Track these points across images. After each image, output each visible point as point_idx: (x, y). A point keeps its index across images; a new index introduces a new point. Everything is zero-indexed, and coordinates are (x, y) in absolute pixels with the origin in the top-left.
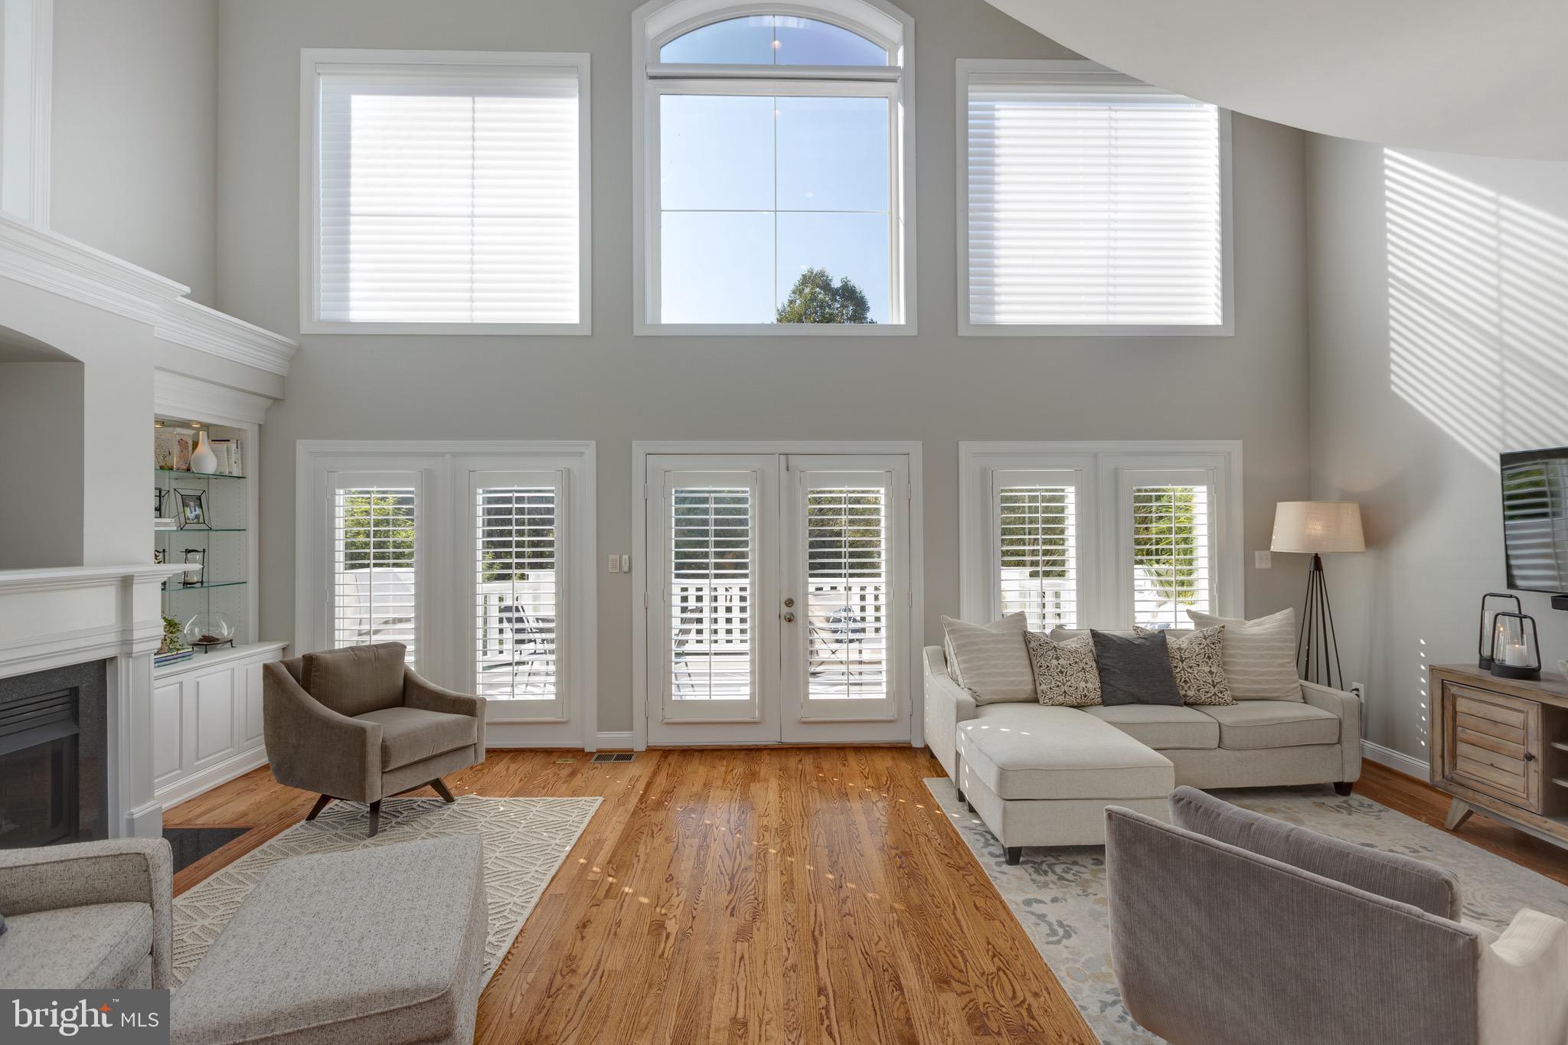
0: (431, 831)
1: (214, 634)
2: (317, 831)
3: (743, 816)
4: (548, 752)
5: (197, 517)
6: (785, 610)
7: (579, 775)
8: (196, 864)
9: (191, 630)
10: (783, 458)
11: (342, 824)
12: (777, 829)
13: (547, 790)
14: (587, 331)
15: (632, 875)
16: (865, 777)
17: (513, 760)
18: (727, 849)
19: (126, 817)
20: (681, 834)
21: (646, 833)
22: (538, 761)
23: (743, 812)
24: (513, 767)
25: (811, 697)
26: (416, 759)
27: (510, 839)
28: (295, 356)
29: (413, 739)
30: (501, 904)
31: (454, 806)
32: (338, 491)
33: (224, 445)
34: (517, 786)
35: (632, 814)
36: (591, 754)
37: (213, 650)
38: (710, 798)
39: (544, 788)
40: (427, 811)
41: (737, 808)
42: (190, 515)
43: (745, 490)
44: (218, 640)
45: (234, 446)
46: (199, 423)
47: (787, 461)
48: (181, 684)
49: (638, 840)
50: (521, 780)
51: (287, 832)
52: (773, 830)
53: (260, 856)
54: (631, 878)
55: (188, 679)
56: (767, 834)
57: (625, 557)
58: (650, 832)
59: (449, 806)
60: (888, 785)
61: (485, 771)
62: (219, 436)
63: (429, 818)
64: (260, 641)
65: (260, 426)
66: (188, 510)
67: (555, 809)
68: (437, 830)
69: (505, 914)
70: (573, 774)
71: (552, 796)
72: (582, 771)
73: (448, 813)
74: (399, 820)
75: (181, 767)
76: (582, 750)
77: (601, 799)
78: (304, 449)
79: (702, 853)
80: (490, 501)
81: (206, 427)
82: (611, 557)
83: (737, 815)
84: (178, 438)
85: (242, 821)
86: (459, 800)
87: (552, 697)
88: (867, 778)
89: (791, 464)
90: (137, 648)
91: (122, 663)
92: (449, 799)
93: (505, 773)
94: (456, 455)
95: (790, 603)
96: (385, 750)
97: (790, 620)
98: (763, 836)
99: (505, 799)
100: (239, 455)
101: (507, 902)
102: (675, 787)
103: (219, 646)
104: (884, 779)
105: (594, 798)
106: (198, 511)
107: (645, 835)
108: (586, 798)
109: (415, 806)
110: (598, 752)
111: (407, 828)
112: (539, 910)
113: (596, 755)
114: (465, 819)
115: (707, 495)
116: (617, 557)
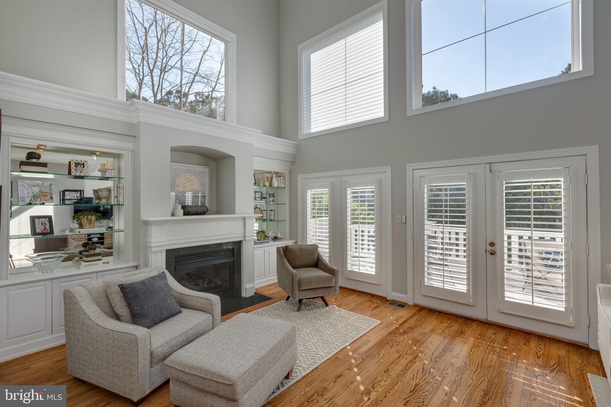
0: (315, 315)
1: (277, 236)
2: (286, 305)
3: (443, 353)
4: (372, 295)
5: (273, 200)
6: (489, 248)
7: (379, 309)
8: (254, 306)
9: (271, 234)
10: (488, 165)
11: (293, 304)
12: (458, 367)
13: (362, 311)
14: (387, 119)
15: (372, 362)
16: (538, 356)
17: (358, 295)
18: (423, 368)
19: (245, 287)
20: (405, 351)
21: (390, 344)
22: (367, 298)
23: (444, 351)
24: (356, 298)
25: (506, 299)
26: (310, 288)
27: (337, 328)
28: (298, 148)
29: (310, 280)
30: (317, 353)
31: (327, 308)
32: (308, 191)
33: (280, 178)
34: (353, 306)
35: (389, 333)
36: (389, 300)
37: (277, 241)
38: (431, 338)
39: (362, 310)
40: (319, 307)
41: (442, 348)
42: (271, 200)
43: (463, 184)
44: (278, 238)
45: (282, 178)
46: (273, 172)
47: (490, 167)
48: (264, 250)
49: (384, 346)
50: (356, 305)
51: (279, 303)
52: (455, 367)
53: (268, 308)
54: (371, 363)
55: (267, 249)
56: (450, 368)
57: (404, 216)
58: (392, 345)
59: (325, 308)
60: (553, 368)
61: (346, 298)
62: (278, 175)
63: (317, 310)
64: (290, 239)
65: (290, 171)
66: (270, 198)
67: (360, 320)
68: (317, 316)
69: (316, 358)
70: (376, 308)
71: (363, 315)
72: (380, 307)
73: (324, 310)
74: (309, 308)
75: (264, 275)
76: (386, 298)
77: (380, 322)
78: (300, 177)
79: (410, 364)
80: (353, 193)
81: (275, 172)
82: (398, 216)
83: (440, 351)
84: (266, 177)
85: (273, 295)
86: (330, 306)
87: (374, 273)
88: (538, 358)
89: (492, 169)
90: (247, 239)
91: (244, 242)
92: (327, 305)
93: (352, 300)
94: (341, 176)
95: (492, 244)
96: (300, 282)
97: (492, 254)
98: (448, 368)
99: (345, 311)
100: (284, 181)
101: (319, 353)
102: (416, 327)
103: (278, 240)
104: (552, 363)
105: (377, 320)
106: (273, 198)
107: (388, 345)
108: (374, 320)
109: (316, 304)
110: (392, 300)
111: (308, 312)
112: (328, 362)
113: (391, 302)
114: (328, 314)
115: (442, 187)
116: (400, 216)
